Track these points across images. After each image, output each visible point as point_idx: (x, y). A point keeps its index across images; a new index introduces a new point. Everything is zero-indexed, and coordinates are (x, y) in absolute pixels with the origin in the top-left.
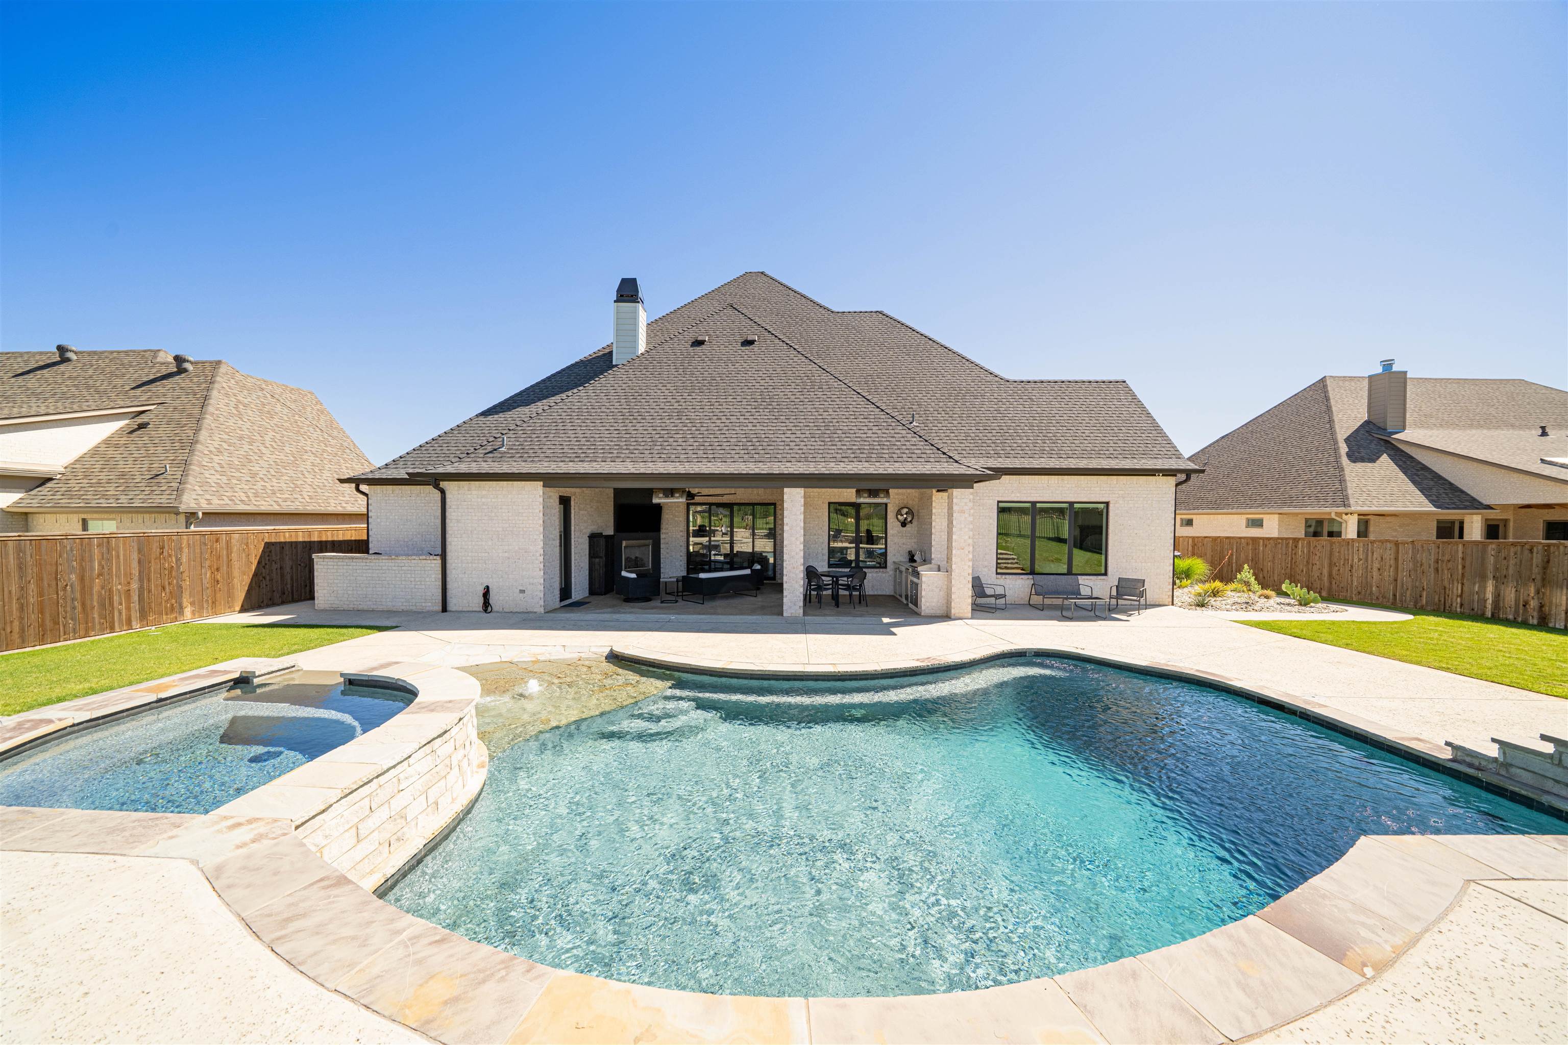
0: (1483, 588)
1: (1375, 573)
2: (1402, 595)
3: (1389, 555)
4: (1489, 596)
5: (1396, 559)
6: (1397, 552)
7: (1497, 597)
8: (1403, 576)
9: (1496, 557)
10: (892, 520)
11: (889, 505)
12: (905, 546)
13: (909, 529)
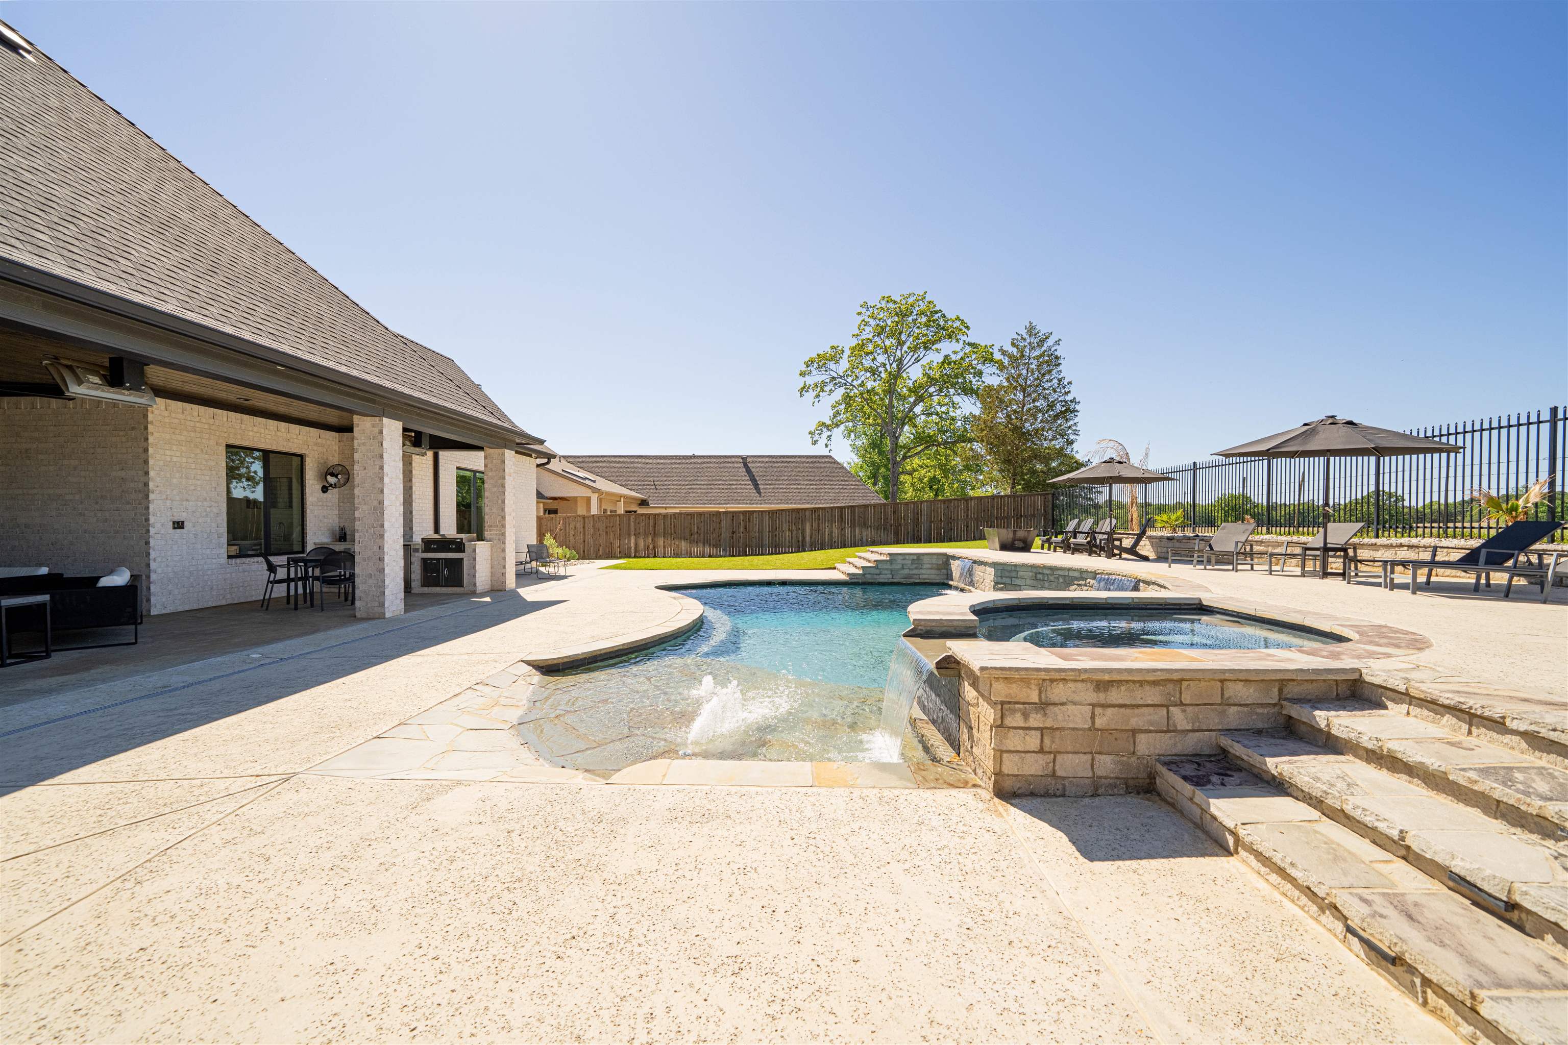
0: (630, 541)
1: (572, 538)
2: (588, 551)
3: (580, 525)
4: (633, 545)
5: (584, 527)
6: (584, 523)
7: (636, 545)
8: (589, 538)
9: (635, 522)
10: (311, 482)
11: (307, 459)
12: (325, 520)
13: (330, 496)
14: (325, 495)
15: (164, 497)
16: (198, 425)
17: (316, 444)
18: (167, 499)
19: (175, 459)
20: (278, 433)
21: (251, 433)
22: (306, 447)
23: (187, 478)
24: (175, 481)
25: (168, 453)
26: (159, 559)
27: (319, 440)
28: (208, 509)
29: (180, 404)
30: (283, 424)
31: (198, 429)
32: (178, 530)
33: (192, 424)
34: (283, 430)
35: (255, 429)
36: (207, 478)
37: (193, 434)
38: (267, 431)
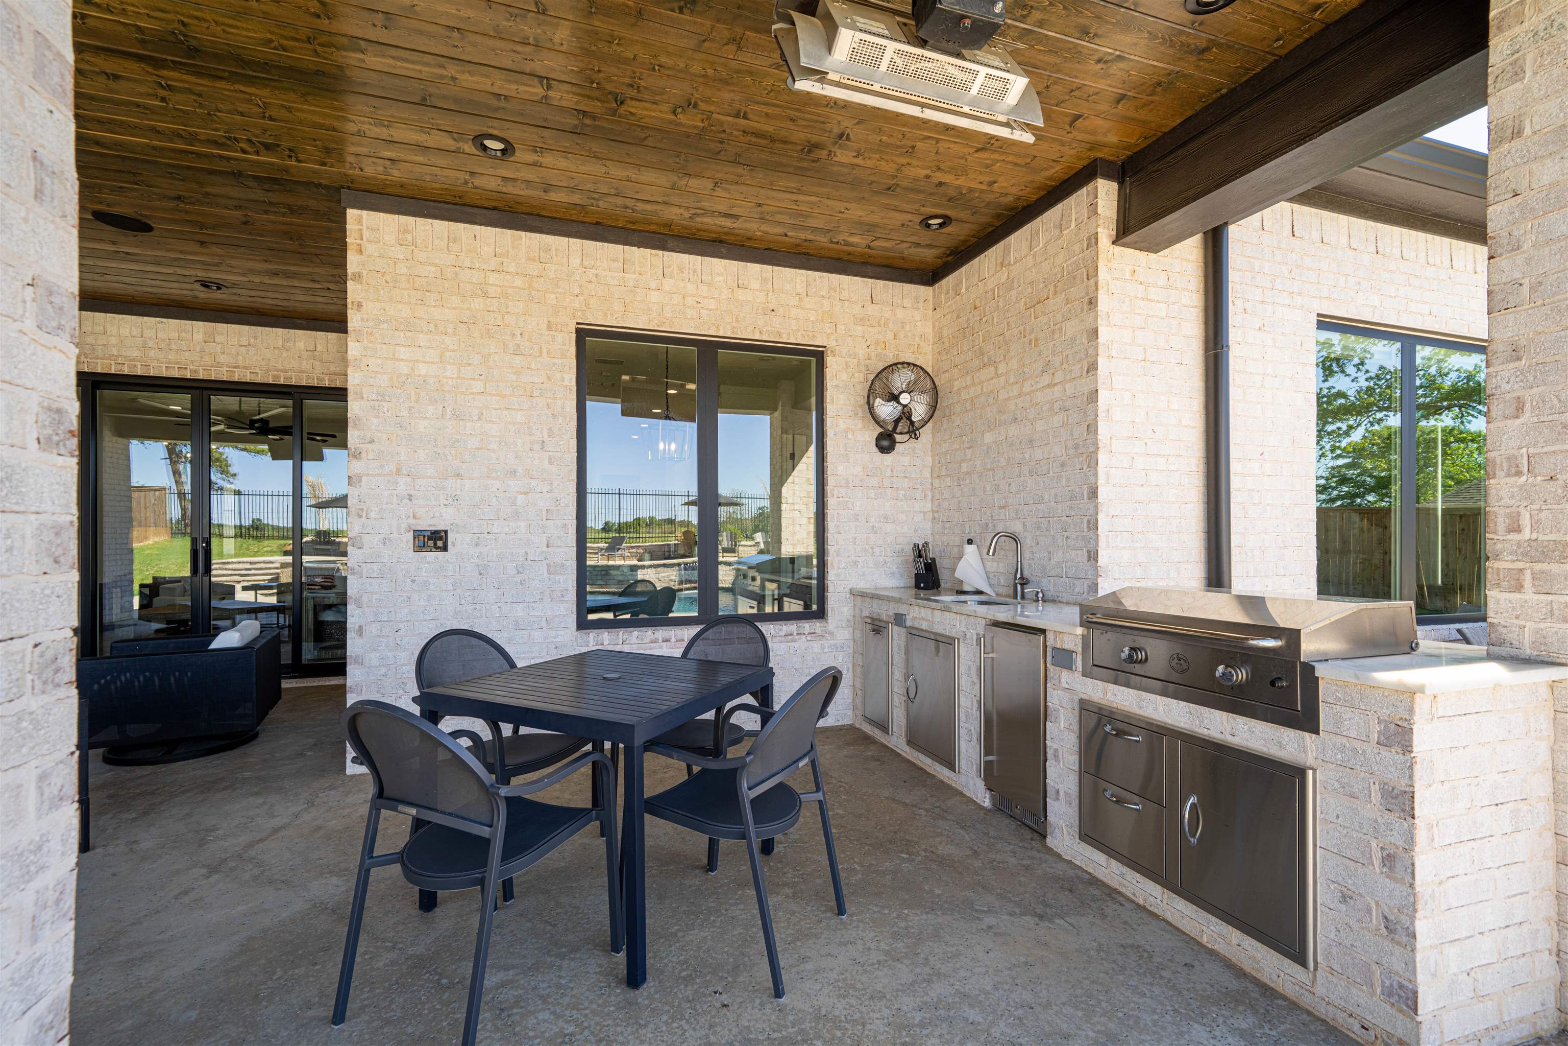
10: (842, 424)
11: (830, 360)
12: (889, 528)
13: (906, 460)
14: (888, 458)
15: (392, 467)
16: (492, 278)
17: (861, 321)
18: (398, 471)
19: (422, 369)
20: (741, 295)
21: (654, 297)
22: (828, 328)
23: (457, 416)
24: (422, 425)
25: (403, 353)
26: (374, 629)
27: (871, 309)
28: (520, 500)
29: (440, 226)
30: (755, 268)
31: (492, 291)
32: (432, 556)
33: (476, 277)
34: (755, 285)
35: (668, 284)
36: (519, 417)
37: (477, 304)
38: (704, 289)
